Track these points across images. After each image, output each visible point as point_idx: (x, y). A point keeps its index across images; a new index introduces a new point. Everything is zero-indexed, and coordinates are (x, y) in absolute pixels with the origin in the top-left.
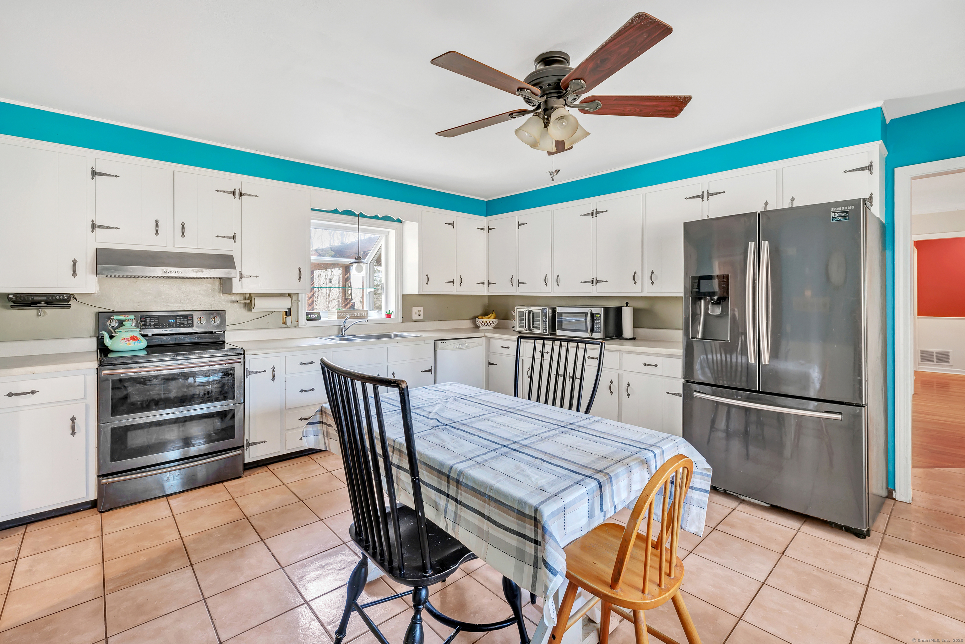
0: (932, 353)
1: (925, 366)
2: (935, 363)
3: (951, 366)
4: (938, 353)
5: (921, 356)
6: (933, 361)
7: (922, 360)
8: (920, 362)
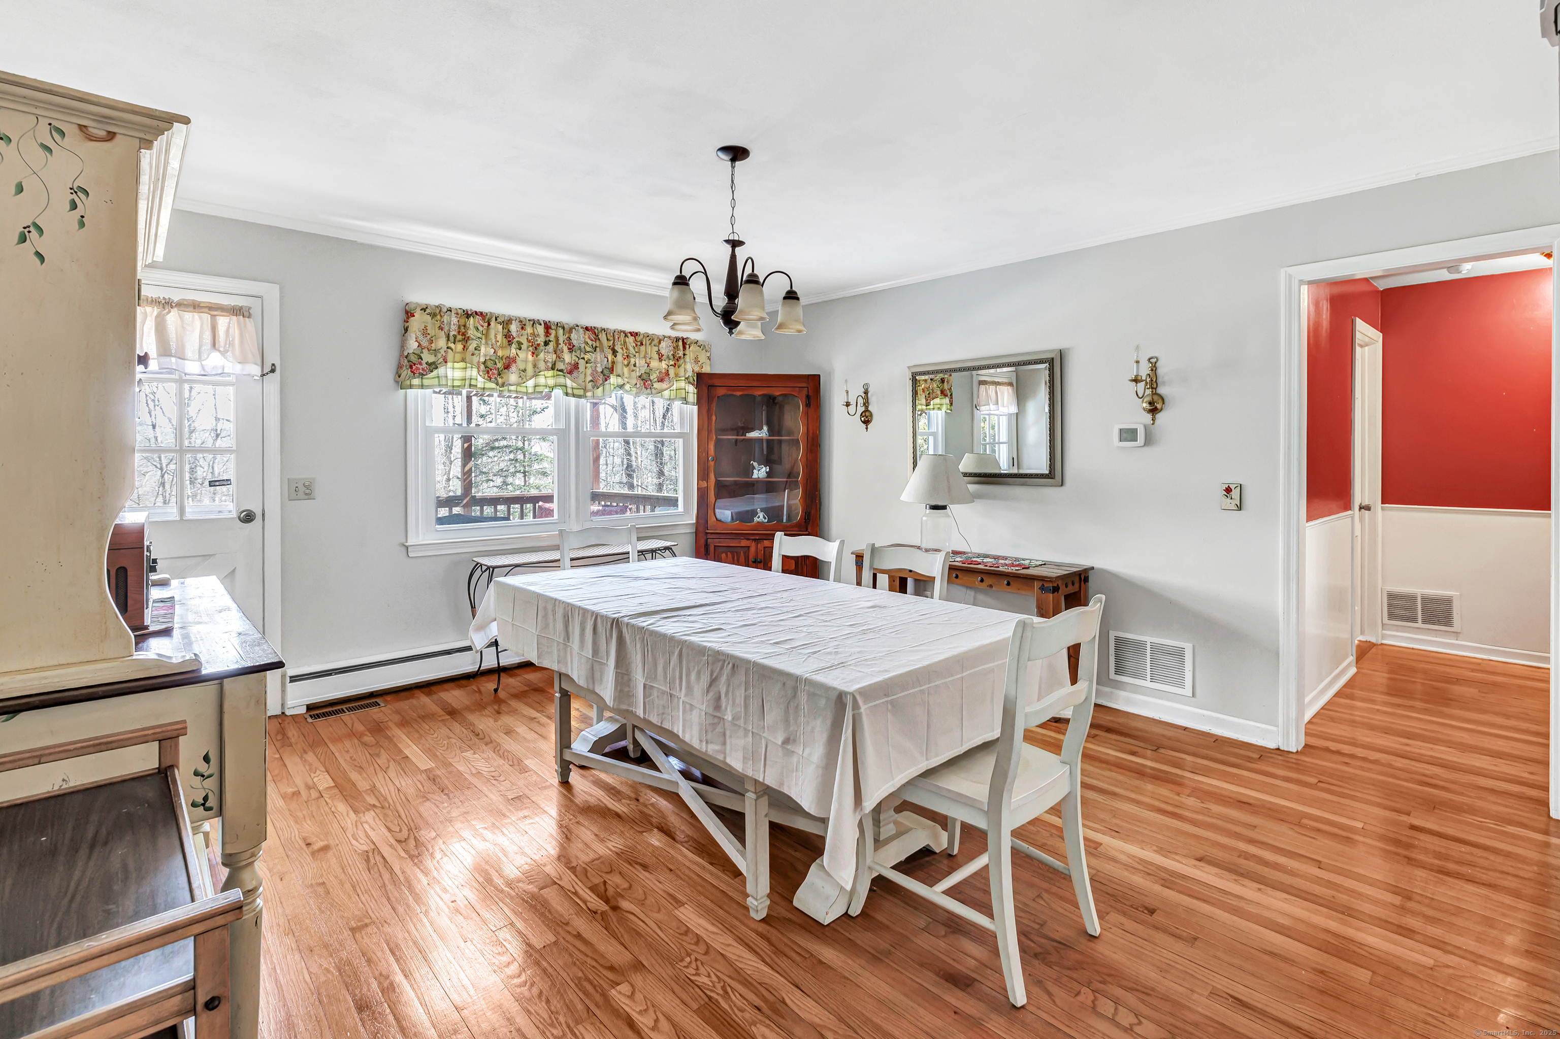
0: (1412, 598)
1: (1397, 631)
2: (1420, 624)
3: (1456, 634)
4: (1427, 600)
5: (1390, 606)
6: (1414, 620)
7: (1391, 616)
8: (1386, 621)
